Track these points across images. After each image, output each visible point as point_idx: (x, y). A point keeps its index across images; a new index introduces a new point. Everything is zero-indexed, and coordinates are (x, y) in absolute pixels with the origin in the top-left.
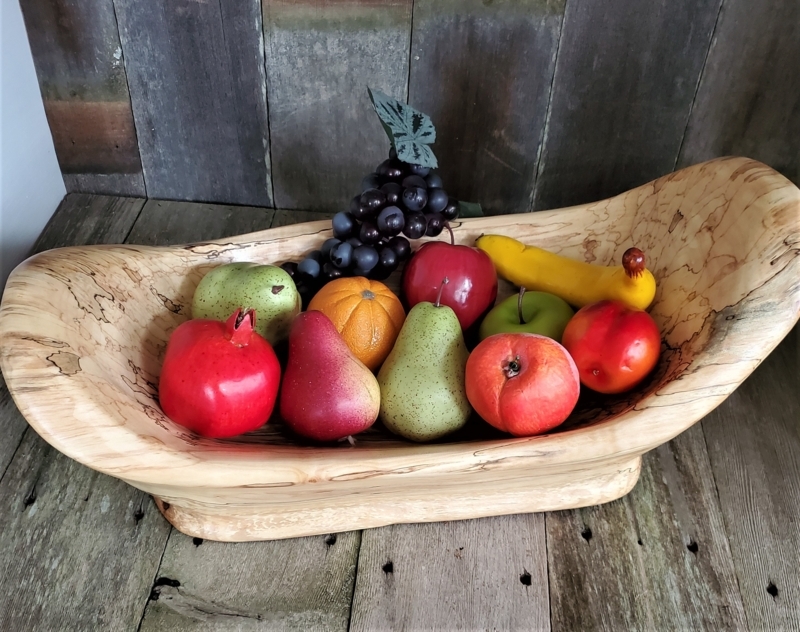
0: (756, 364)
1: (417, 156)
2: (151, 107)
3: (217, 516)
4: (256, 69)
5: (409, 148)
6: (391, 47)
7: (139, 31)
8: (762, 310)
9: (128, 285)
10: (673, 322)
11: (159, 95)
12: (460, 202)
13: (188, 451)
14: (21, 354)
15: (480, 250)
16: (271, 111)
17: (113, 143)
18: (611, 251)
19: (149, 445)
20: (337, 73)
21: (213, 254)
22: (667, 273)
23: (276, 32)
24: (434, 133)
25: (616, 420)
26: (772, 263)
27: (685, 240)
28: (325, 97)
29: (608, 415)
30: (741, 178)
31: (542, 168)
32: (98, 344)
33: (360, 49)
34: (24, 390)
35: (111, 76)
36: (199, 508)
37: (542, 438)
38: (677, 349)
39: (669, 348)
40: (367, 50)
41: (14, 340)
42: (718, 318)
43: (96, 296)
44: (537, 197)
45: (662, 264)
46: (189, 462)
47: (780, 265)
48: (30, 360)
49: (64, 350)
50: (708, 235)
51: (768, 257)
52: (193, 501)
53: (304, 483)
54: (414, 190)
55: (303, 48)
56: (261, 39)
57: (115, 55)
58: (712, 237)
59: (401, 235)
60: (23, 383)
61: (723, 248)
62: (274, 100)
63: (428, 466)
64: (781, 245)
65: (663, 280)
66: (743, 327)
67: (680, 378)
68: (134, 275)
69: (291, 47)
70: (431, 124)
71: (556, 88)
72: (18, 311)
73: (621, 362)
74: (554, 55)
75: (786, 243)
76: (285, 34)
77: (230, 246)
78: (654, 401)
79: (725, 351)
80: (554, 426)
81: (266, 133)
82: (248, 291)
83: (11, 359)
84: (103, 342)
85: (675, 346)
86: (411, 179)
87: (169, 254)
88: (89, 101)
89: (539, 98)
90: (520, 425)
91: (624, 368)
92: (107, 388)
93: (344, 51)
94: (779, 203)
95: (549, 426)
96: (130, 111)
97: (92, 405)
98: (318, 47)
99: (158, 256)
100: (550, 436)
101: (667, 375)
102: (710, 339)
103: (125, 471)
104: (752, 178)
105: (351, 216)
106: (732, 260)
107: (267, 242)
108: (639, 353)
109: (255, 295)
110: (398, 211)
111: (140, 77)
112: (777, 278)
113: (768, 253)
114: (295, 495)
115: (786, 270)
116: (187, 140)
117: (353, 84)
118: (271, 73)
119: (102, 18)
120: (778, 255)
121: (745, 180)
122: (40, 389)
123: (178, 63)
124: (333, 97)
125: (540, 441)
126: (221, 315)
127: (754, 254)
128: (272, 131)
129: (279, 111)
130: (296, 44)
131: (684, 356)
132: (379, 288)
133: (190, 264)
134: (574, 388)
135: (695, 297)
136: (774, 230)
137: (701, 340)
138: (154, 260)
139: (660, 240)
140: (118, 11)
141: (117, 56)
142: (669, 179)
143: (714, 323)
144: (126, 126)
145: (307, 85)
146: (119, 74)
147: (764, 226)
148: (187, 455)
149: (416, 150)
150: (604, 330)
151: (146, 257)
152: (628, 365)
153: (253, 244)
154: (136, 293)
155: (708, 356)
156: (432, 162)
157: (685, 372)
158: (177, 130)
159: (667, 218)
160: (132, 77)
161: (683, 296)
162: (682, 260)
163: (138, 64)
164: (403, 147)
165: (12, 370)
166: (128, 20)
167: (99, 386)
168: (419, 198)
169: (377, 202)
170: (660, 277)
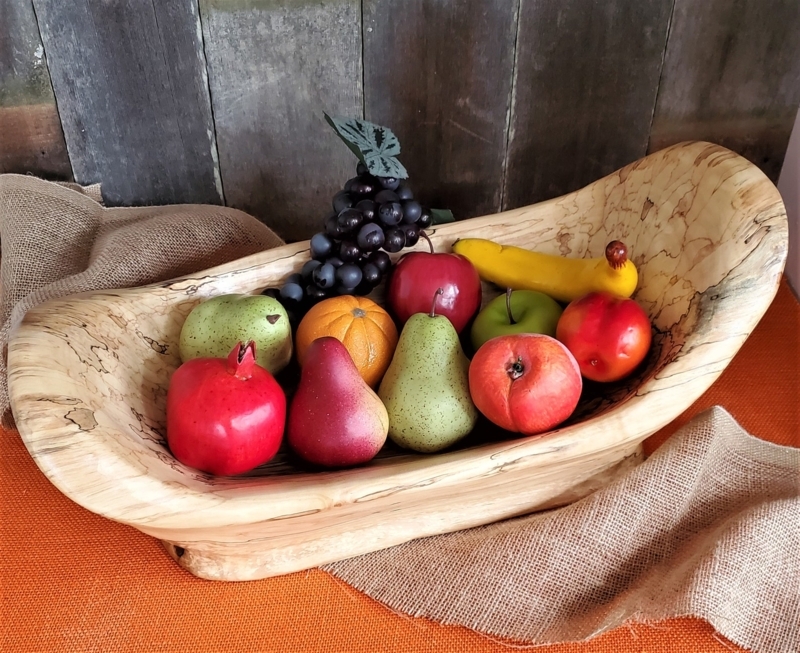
0: (744, 338)
1: (388, 169)
2: (80, 106)
3: (236, 555)
4: (194, 56)
5: (378, 163)
6: (341, 21)
7: (62, 26)
8: (743, 287)
9: (116, 332)
10: (658, 307)
11: (87, 92)
12: (432, 210)
13: (211, 492)
14: (39, 416)
15: (460, 256)
16: (214, 99)
17: (38, 149)
18: (586, 243)
19: (175, 491)
20: (284, 52)
21: (192, 289)
22: (645, 260)
23: (214, 15)
24: (398, 144)
25: (621, 408)
26: (746, 242)
27: (658, 226)
28: (273, 79)
29: (611, 403)
30: (704, 163)
31: (512, 135)
32: (104, 396)
33: (307, 25)
34: (47, 451)
35: (33, 76)
36: (219, 548)
37: (553, 434)
38: (667, 332)
39: (659, 332)
40: (315, 25)
41: (30, 402)
42: (702, 300)
43: (92, 347)
44: (510, 165)
45: (639, 252)
46: (215, 502)
47: (754, 243)
48: (48, 420)
49: (79, 406)
50: (680, 220)
51: (742, 237)
52: (214, 543)
53: (329, 508)
54: (389, 204)
55: (245, 29)
56: (198, 23)
57: (36, 54)
58: (685, 222)
59: (381, 249)
60: (44, 445)
61: (697, 231)
62: (217, 88)
63: (448, 475)
64: (752, 224)
65: (643, 267)
66: (727, 305)
67: (675, 360)
68: (118, 319)
69: (232, 29)
70: (393, 135)
71: (520, 48)
72: (28, 373)
73: (618, 350)
74: (516, 14)
75: (756, 222)
76: (224, 15)
77: (207, 279)
78: (654, 385)
79: (714, 330)
80: (563, 420)
81: (209, 123)
82: (241, 324)
83: (29, 422)
84: (108, 393)
85: (664, 330)
86: (383, 195)
87: (148, 295)
88: (9, 106)
89: (504, 61)
90: (531, 424)
91: (622, 355)
92: (123, 439)
93: (290, 28)
94: (744, 185)
95: (558, 421)
96: (56, 113)
97: (115, 458)
98: (261, 28)
99: (139, 298)
100: (561, 431)
101: (662, 359)
102: (698, 319)
103: (153, 520)
104: (715, 162)
105: (329, 237)
106: (708, 243)
107: (244, 271)
108: (632, 340)
109: (249, 327)
110: (377, 228)
111: (65, 75)
112: (753, 255)
113: (741, 232)
114: (318, 522)
115: (760, 246)
116: (122, 138)
117: (302, 64)
118: (211, 59)
119: (19, 16)
120: (751, 233)
121: (709, 165)
122: (62, 448)
123: (107, 56)
124: (282, 79)
125: (552, 437)
126: (215, 350)
127: (728, 235)
128: (217, 121)
129: (223, 98)
130: (237, 25)
131: (675, 338)
132: (368, 305)
133: (170, 302)
134: (577, 381)
135: (677, 281)
136: (743, 210)
137: (690, 322)
138: (135, 302)
139: (634, 228)
140: (37, 6)
141: (39, 54)
142: (634, 168)
143: (700, 304)
144: (52, 129)
145: (253, 68)
146: (41, 74)
147: (734, 208)
148: (211, 496)
149: (385, 164)
150: (597, 321)
151: (128, 301)
152: (624, 352)
153: (230, 274)
154: (125, 339)
155: (699, 337)
156: (402, 173)
157: (680, 354)
158: (110, 129)
159: (637, 206)
160: (56, 76)
161: (665, 280)
162: (658, 246)
163: (63, 62)
164: (373, 163)
165: (32, 433)
166: (49, 15)
167: (116, 438)
168: (396, 213)
169: (355, 221)
170: (639, 264)
